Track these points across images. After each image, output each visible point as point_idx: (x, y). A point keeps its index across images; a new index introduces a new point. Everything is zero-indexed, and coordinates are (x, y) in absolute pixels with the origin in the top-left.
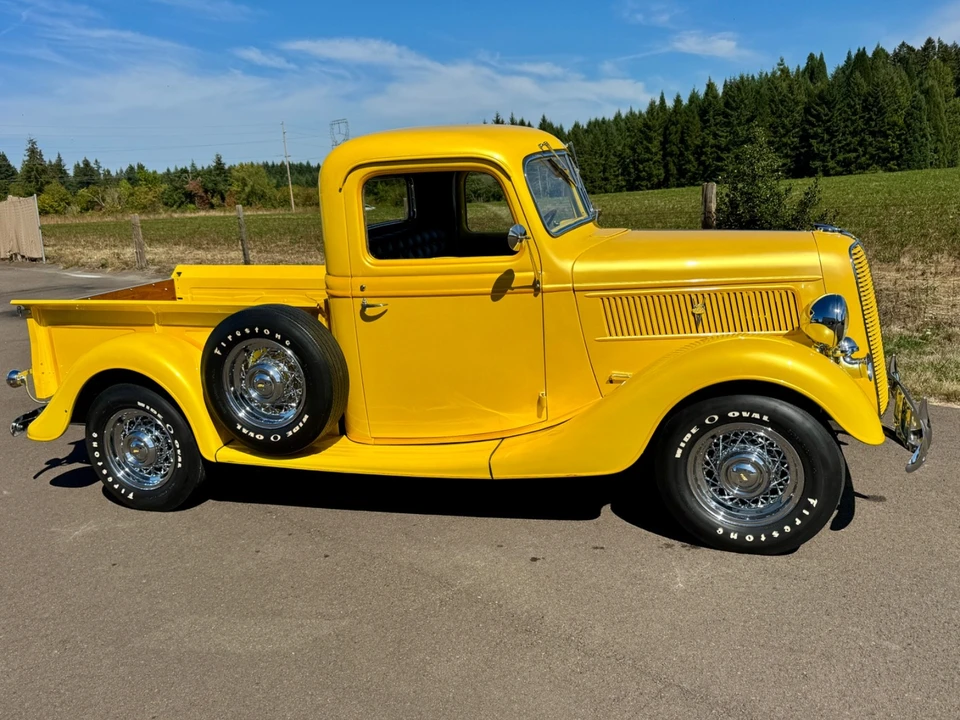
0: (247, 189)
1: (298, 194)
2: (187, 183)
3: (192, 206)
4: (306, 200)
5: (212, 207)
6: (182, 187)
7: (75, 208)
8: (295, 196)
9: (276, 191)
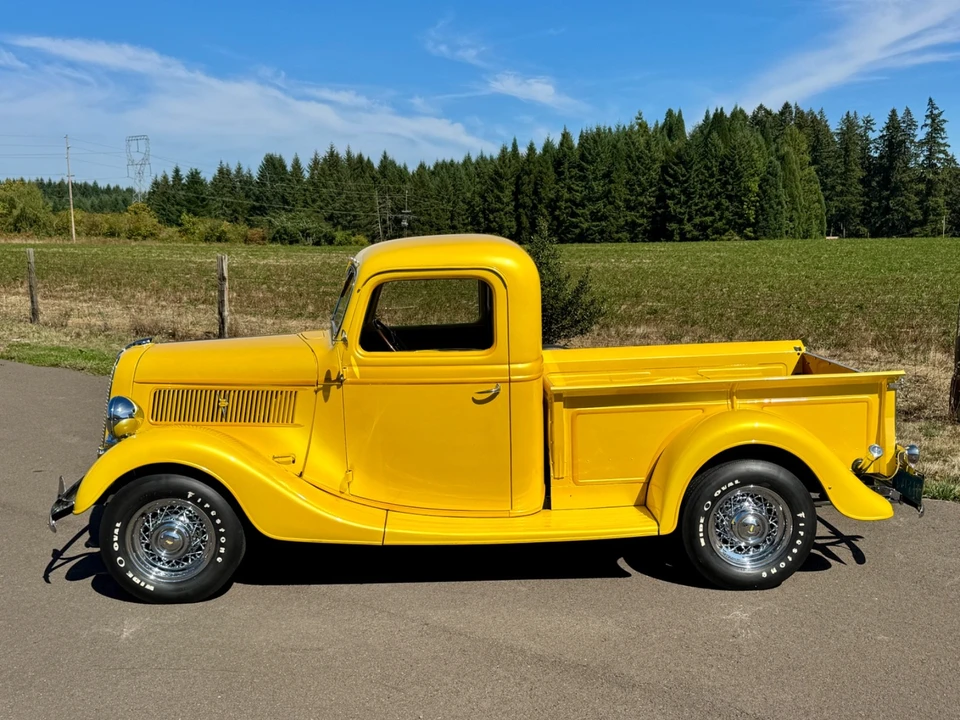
0: (16, 212)
1: (81, 221)
4: (91, 229)
8: (78, 223)
9: (52, 216)
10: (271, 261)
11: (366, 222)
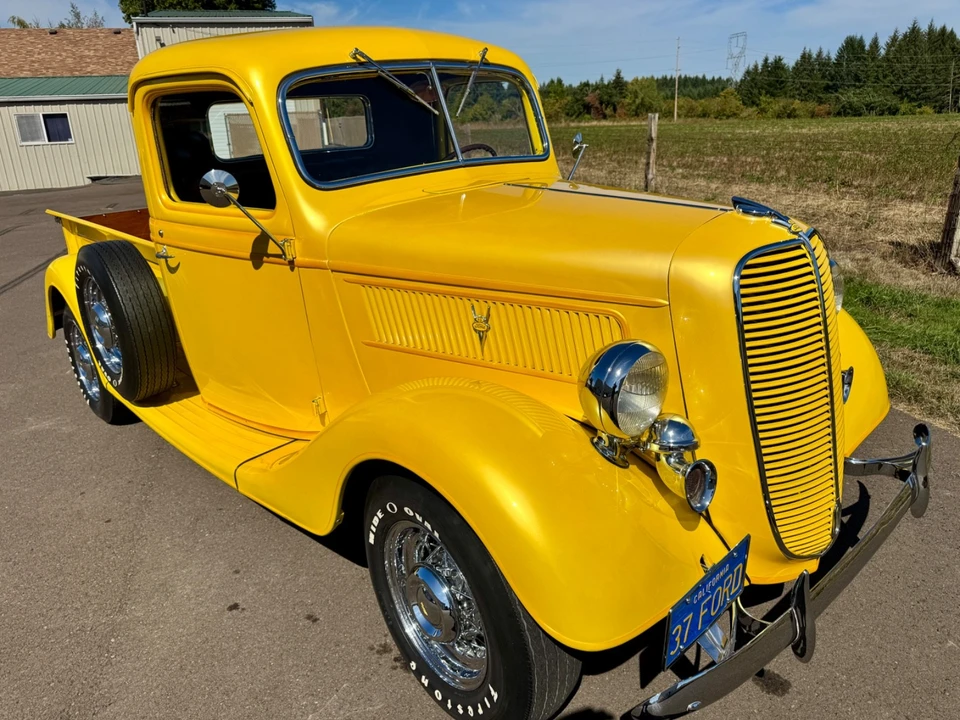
0: (638, 101)
1: (683, 106)
2: (587, 95)
3: (587, 116)
4: (688, 112)
5: (605, 117)
6: (582, 99)
7: (498, 116)
8: (679, 108)
9: (662, 103)
10: (804, 131)
11: (936, 93)
